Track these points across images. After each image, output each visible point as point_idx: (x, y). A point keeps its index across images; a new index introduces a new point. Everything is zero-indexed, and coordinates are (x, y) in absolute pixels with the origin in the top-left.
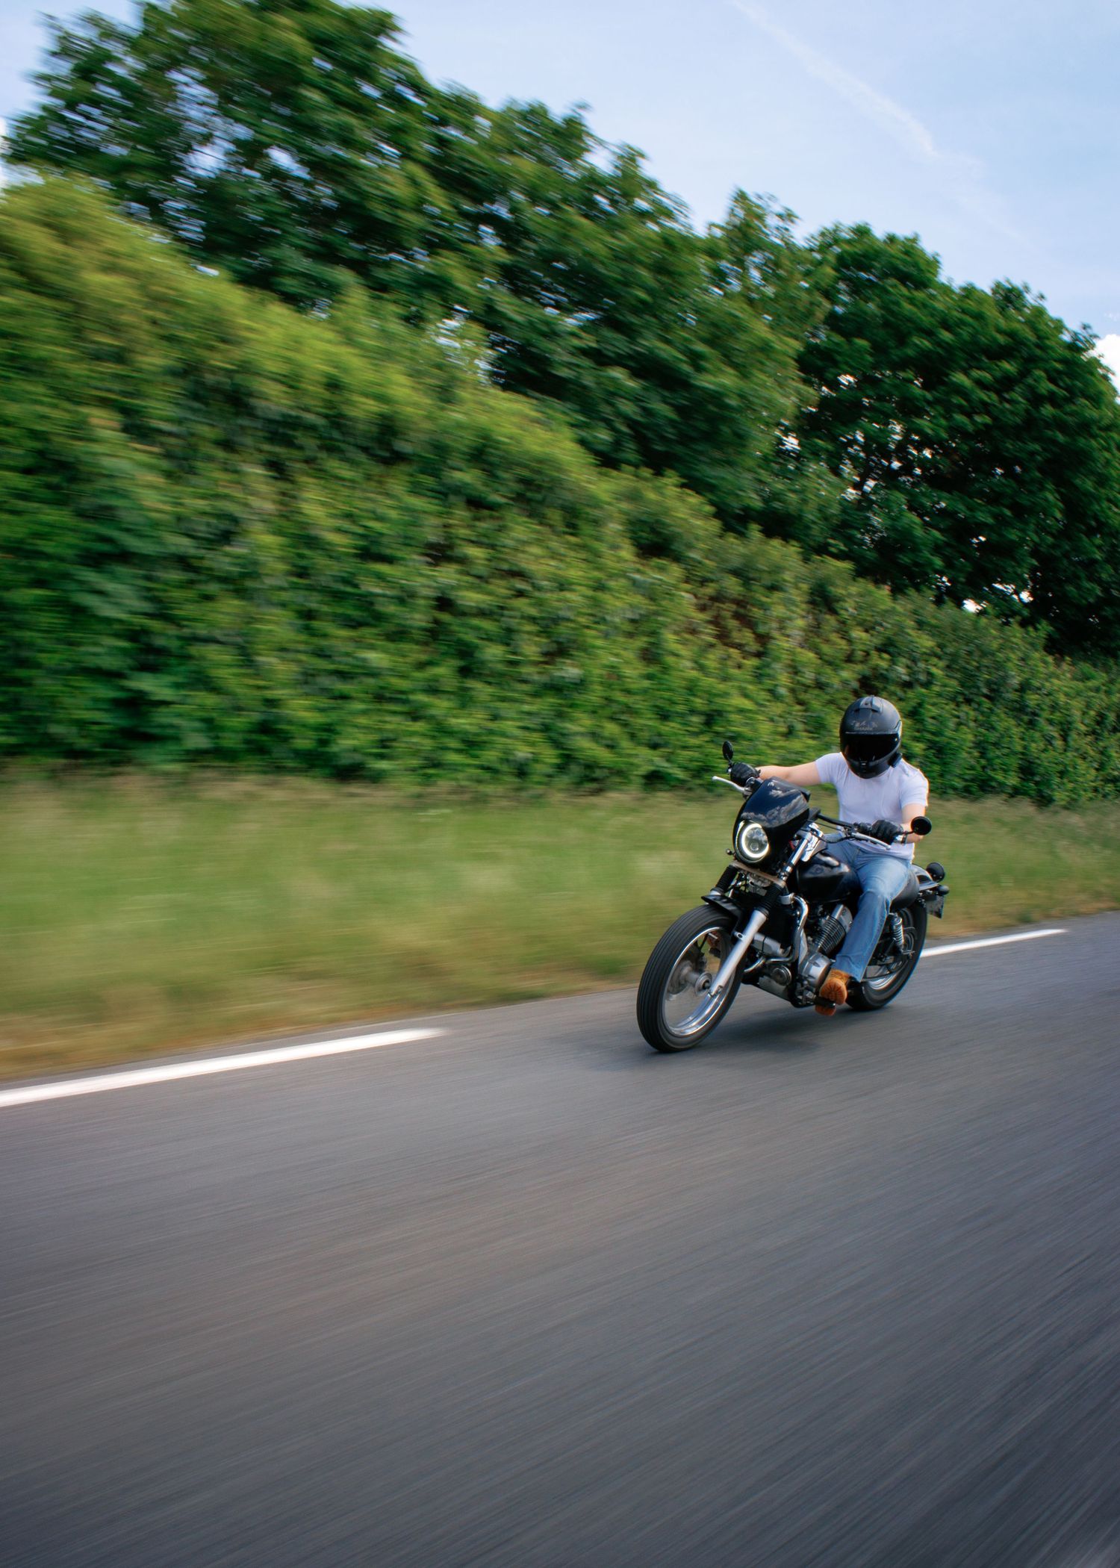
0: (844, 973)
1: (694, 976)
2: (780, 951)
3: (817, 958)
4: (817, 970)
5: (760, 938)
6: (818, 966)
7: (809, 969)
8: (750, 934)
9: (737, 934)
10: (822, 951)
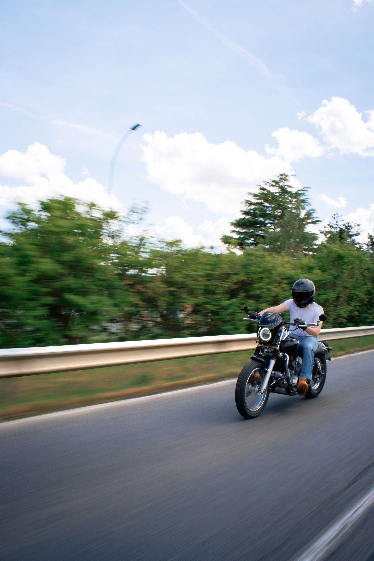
0: (304, 379)
1: (253, 388)
2: (281, 375)
3: (294, 377)
4: (295, 381)
5: (273, 372)
6: (295, 379)
7: (292, 381)
8: (270, 370)
9: (266, 369)
10: (295, 374)
